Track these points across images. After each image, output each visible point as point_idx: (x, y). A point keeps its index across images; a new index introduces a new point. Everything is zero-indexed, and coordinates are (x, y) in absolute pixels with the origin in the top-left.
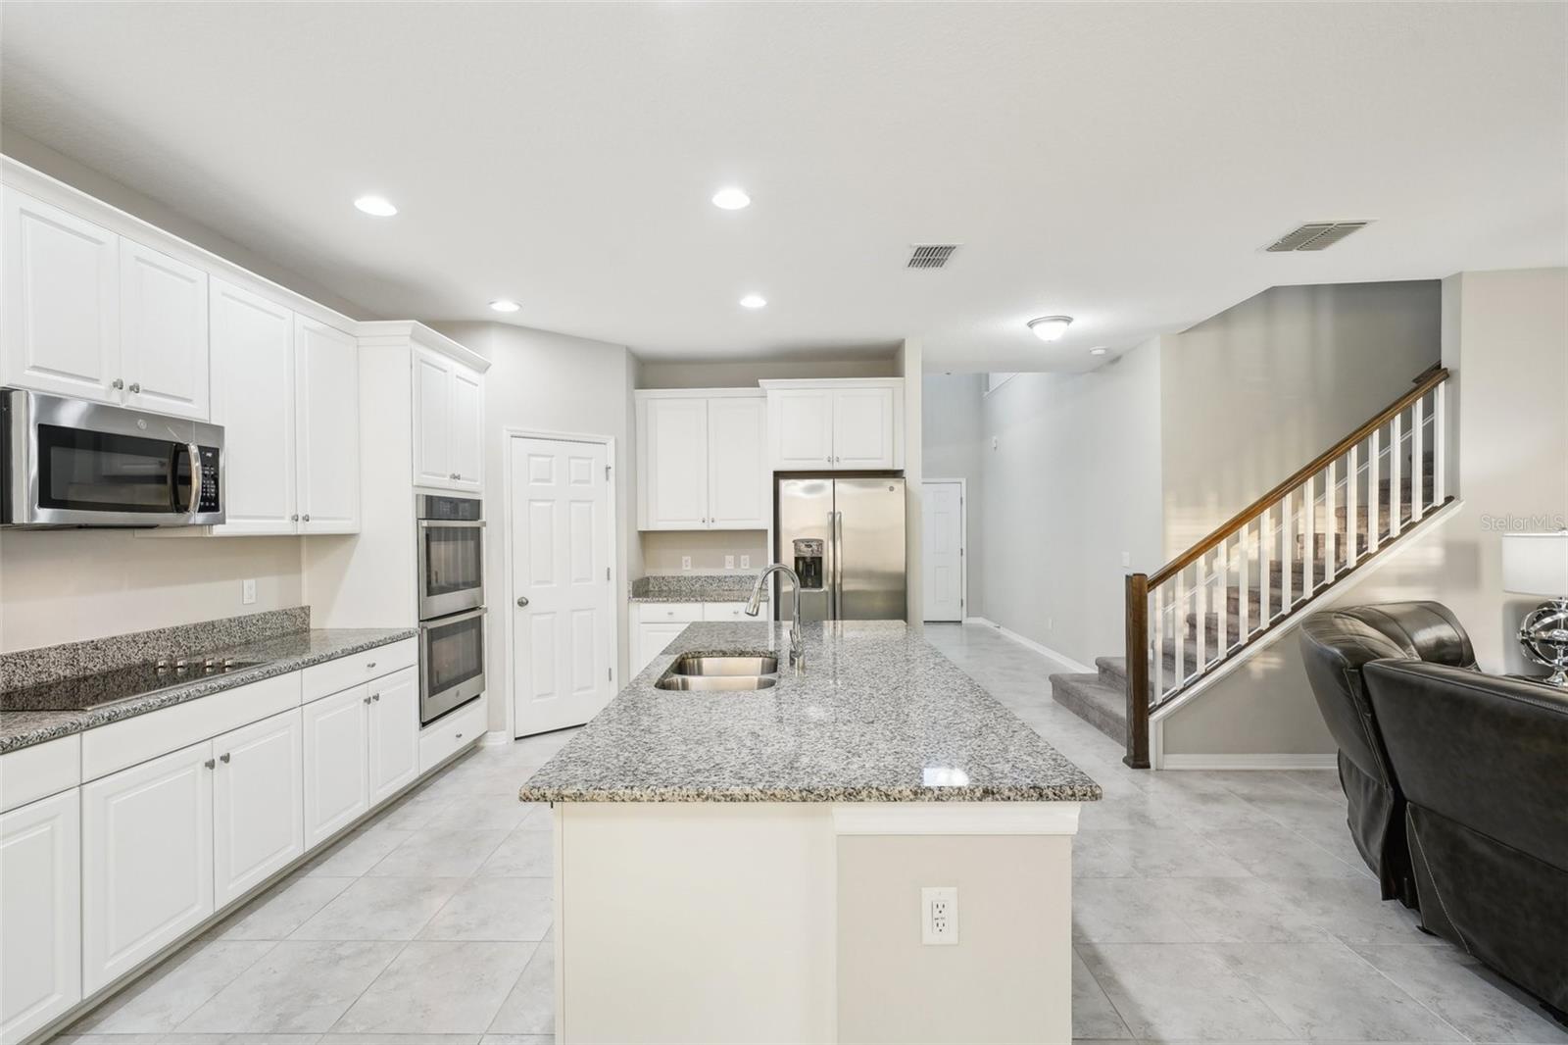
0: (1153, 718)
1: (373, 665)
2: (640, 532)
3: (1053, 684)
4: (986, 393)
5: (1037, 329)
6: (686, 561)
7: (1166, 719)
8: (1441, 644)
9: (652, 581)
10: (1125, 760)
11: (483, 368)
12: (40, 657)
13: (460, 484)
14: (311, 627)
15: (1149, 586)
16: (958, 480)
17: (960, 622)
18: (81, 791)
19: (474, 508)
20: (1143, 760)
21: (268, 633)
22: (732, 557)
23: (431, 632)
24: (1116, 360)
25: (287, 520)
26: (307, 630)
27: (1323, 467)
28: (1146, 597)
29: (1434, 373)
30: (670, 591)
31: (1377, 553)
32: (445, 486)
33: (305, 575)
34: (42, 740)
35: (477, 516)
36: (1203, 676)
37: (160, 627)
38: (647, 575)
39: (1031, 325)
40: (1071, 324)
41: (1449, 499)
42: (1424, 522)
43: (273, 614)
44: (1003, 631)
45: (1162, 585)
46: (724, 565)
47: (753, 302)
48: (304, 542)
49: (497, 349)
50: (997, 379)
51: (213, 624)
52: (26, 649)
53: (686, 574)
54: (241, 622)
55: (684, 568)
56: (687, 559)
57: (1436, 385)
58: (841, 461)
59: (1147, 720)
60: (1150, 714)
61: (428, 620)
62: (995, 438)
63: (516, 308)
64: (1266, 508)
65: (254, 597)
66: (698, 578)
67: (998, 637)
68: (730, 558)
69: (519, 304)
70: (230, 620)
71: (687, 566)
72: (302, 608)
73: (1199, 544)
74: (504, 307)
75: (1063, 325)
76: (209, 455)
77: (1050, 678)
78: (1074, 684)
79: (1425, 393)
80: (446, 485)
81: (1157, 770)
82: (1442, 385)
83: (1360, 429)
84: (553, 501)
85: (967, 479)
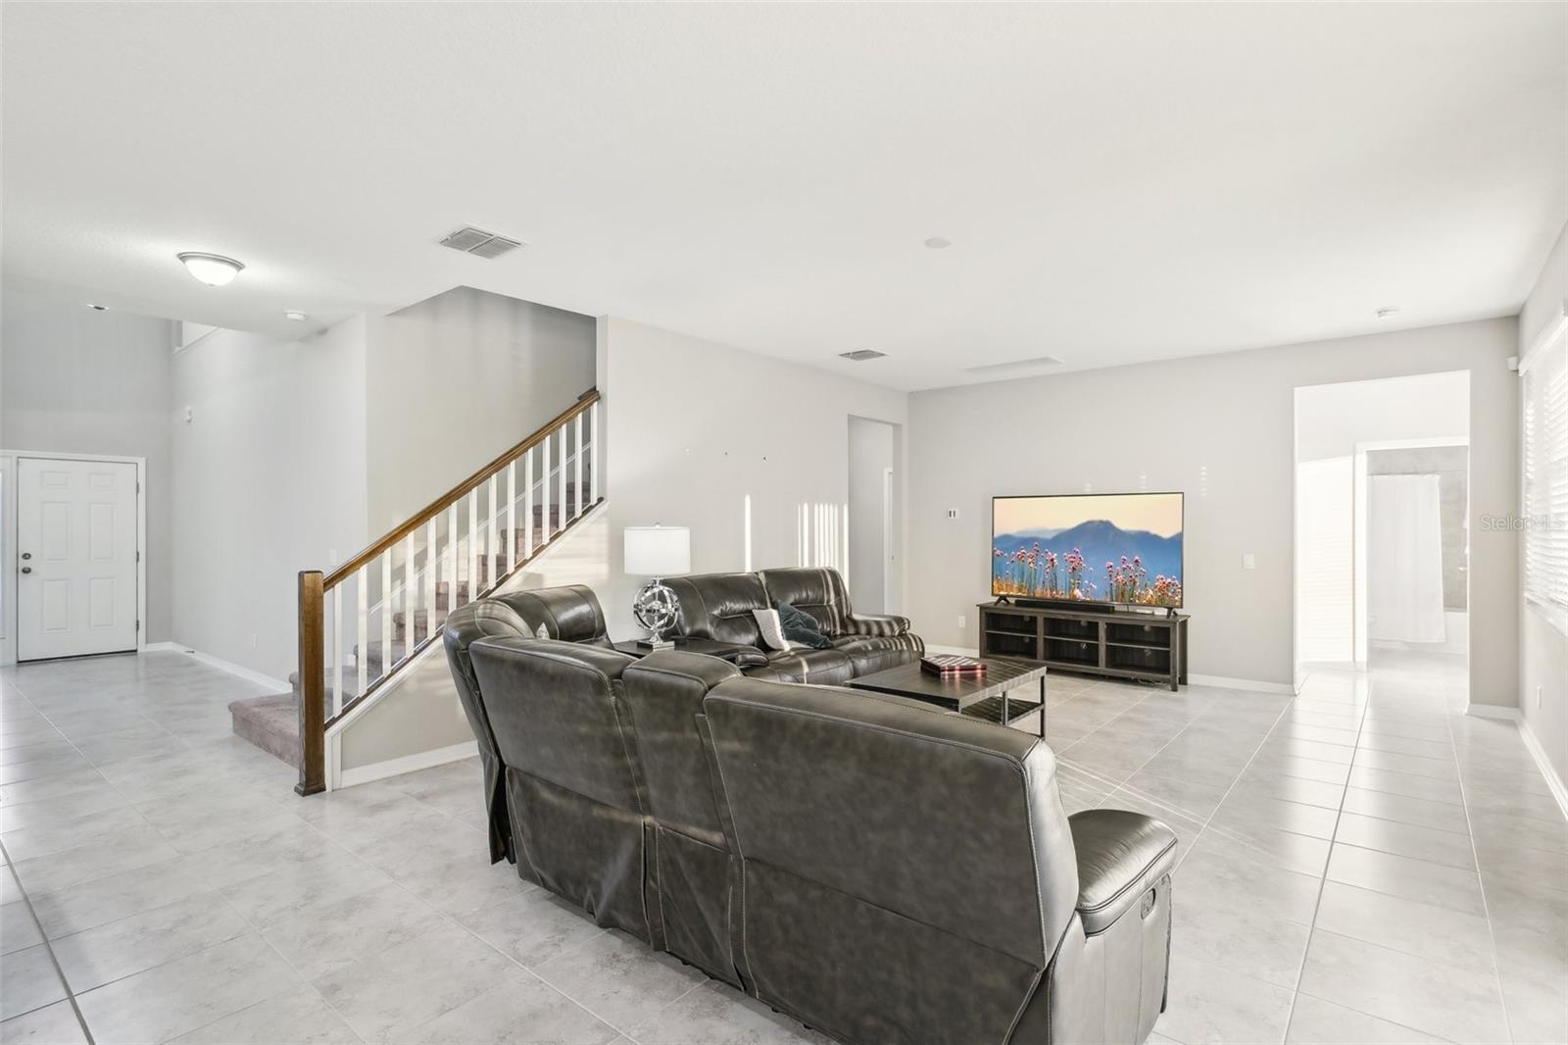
0: (328, 735)
3: (233, 714)
4: (178, 349)
5: (190, 263)
7: (343, 733)
8: (578, 620)
10: (296, 790)
15: (325, 585)
16: (134, 460)
17: (136, 651)
20: (317, 784)
24: (323, 332)
27: (504, 465)
28: (322, 597)
29: (592, 395)
31: (548, 544)
36: (389, 677)
39: (183, 257)
40: (242, 271)
41: (600, 500)
42: (583, 519)
44: (197, 657)
45: (340, 583)
50: (192, 331)
57: (591, 404)
59: (323, 736)
60: (326, 729)
62: (188, 408)
64: (453, 501)
67: (192, 664)
73: (385, 537)
75: (231, 270)
77: (229, 707)
78: (256, 710)
79: (585, 408)
81: (333, 791)
82: (595, 404)
83: (536, 433)
85: (147, 460)
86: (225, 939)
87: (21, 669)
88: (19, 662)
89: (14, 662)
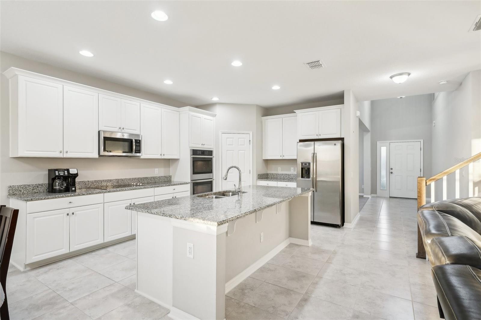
1: (175, 189)
2: (263, 160)
4: (433, 102)
5: (393, 79)
6: (279, 169)
9: (269, 174)
10: (416, 255)
11: (215, 116)
12: (112, 181)
13: (205, 146)
14: (172, 180)
16: (420, 140)
18: (104, 204)
19: (210, 153)
20: (422, 256)
21: (161, 181)
22: (293, 168)
23: (193, 183)
25: (159, 155)
26: (171, 181)
28: (425, 187)
30: (274, 178)
32: (199, 147)
33: (171, 168)
34: (96, 193)
35: (211, 155)
37: (135, 177)
38: (268, 173)
39: (391, 77)
43: (162, 177)
46: (290, 171)
47: (276, 87)
48: (171, 160)
49: (218, 110)
50: (435, 96)
51: (147, 177)
52: (110, 179)
53: (280, 173)
54: (154, 178)
55: (279, 171)
56: (279, 168)
58: (321, 136)
61: (193, 180)
63: (218, 99)
65: (158, 172)
66: (283, 174)
68: (292, 168)
69: (219, 98)
70: (151, 177)
71: (279, 170)
72: (169, 176)
74: (215, 99)
75: (407, 76)
76: (138, 141)
80: (201, 147)
84: (233, 150)
85: (423, 140)
86: (351, 284)
87: (390, 199)
88: (390, 197)
89: (389, 197)
